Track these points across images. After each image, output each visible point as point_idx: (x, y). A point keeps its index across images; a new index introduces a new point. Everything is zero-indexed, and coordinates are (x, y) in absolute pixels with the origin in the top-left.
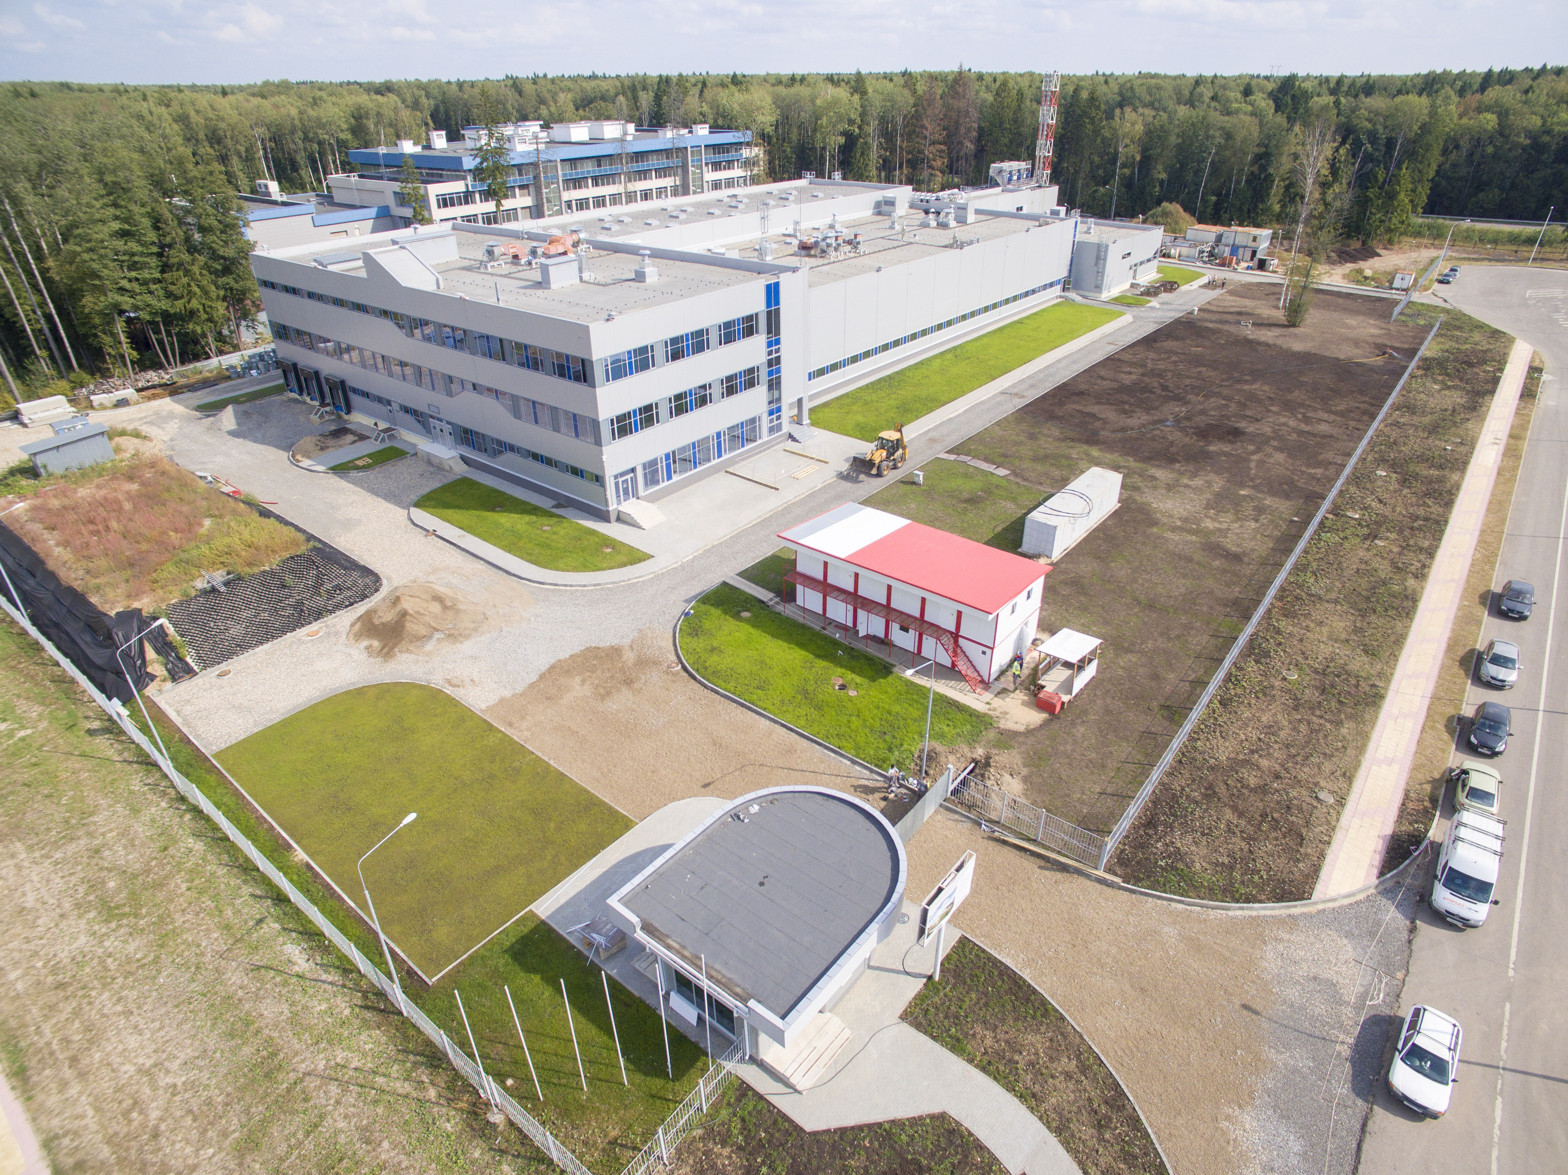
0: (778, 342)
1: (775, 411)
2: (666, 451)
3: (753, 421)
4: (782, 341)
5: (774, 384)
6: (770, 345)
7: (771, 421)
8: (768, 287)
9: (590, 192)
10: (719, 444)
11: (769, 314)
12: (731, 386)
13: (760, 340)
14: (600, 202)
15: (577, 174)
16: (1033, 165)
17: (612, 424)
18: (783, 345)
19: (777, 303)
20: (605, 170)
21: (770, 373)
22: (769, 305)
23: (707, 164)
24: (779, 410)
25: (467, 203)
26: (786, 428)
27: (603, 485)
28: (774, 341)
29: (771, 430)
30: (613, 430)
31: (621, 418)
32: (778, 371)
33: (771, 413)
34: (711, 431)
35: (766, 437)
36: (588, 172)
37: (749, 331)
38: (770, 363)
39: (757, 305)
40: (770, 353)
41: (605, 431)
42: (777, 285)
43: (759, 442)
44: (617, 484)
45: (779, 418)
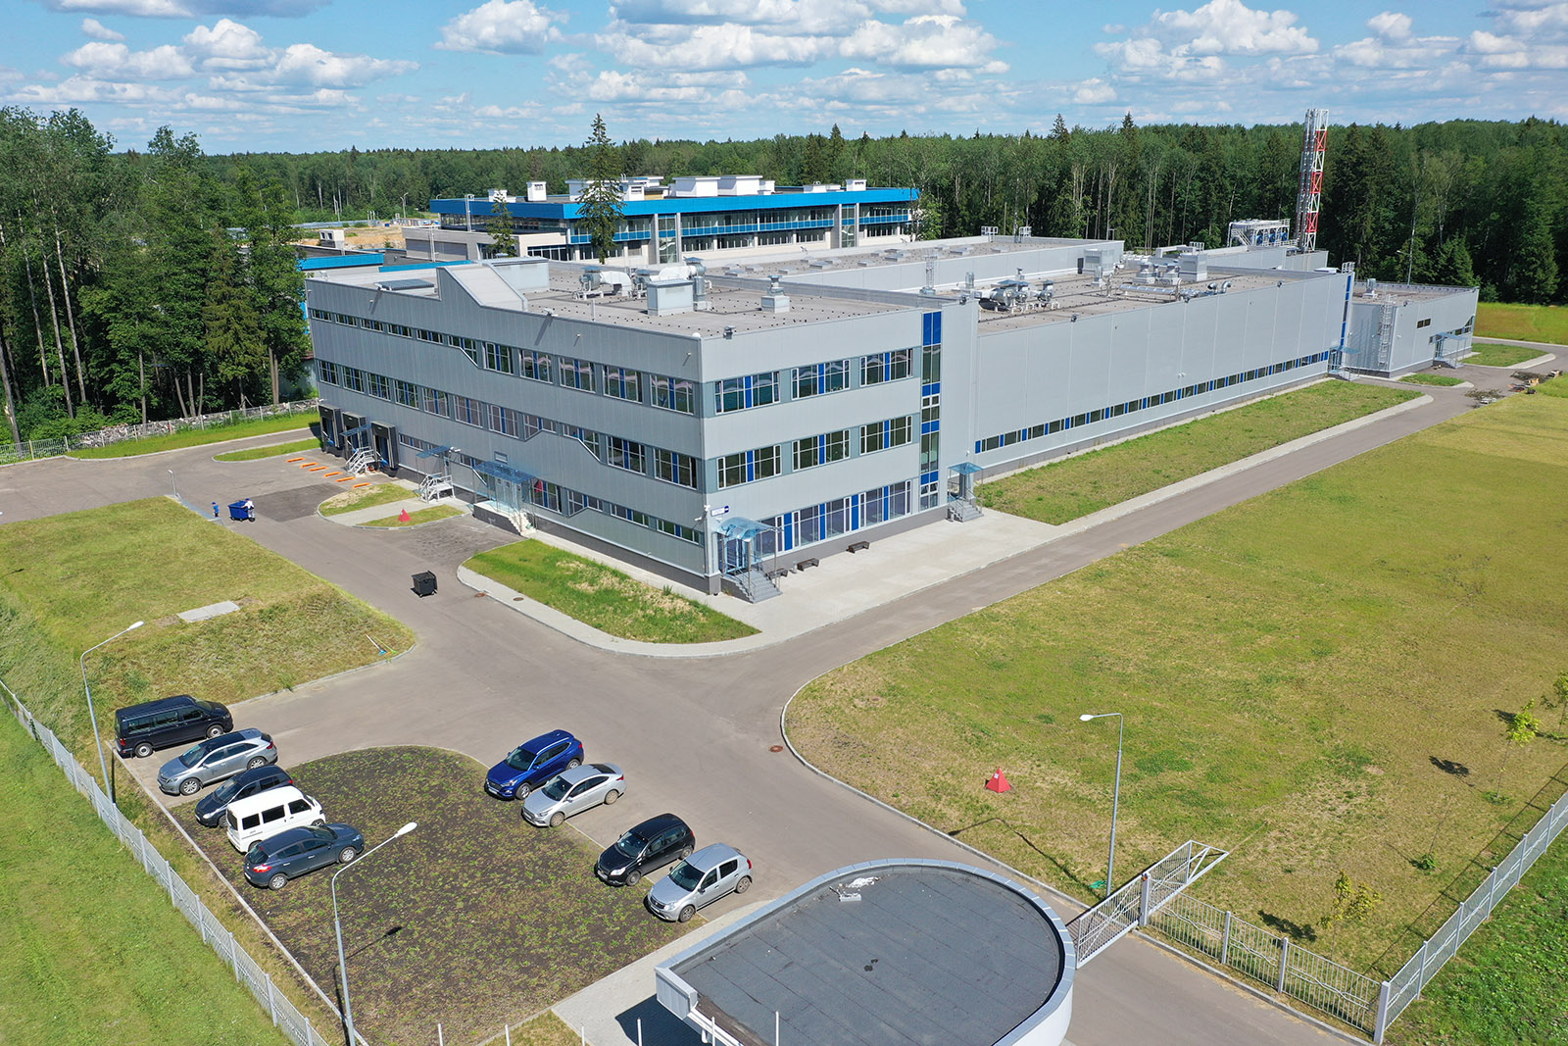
1: (929, 476)
2: (788, 511)
3: (900, 486)
4: (942, 388)
5: (929, 443)
7: (924, 491)
8: (927, 317)
10: (855, 510)
11: (927, 352)
12: (876, 437)
15: (700, 231)
16: (1293, 226)
17: (721, 467)
18: (942, 395)
20: (735, 229)
21: (925, 428)
22: (926, 339)
23: (862, 228)
24: (935, 476)
26: (943, 502)
28: (931, 389)
29: (924, 503)
30: (721, 473)
31: (732, 459)
33: (924, 479)
35: (916, 510)
36: (715, 230)
41: (711, 474)
42: (938, 316)
44: (720, 543)
45: (934, 487)
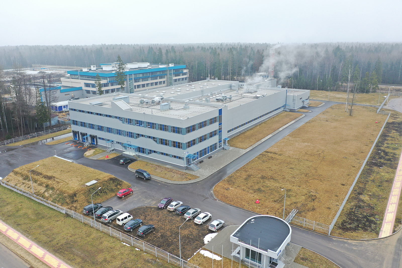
0: (221, 124)
2: (197, 152)
6: (219, 125)
7: (219, 144)
8: (219, 110)
9: (141, 83)
10: (208, 150)
11: (220, 116)
13: (217, 123)
14: (143, 86)
16: (269, 74)
19: (221, 114)
20: (145, 77)
21: (219, 132)
22: (219, 115)
24: (221, 141)
25: (107, 86)
26: (223, 146)
27: (184, 160)
28: (220, 124)
29: (219, 147)
30: (187, 145)
31: (189, 143)
32: (221, 131)
33: (219, 142)
34: (206, 147)
36: (141, 77)
37: (215, 121)
38: (219, 129)
39: (217, 115)
40: (220, 127)
41: (185, 146)
42: (221, 109)
43: (217, 150)
45: (221, 144)
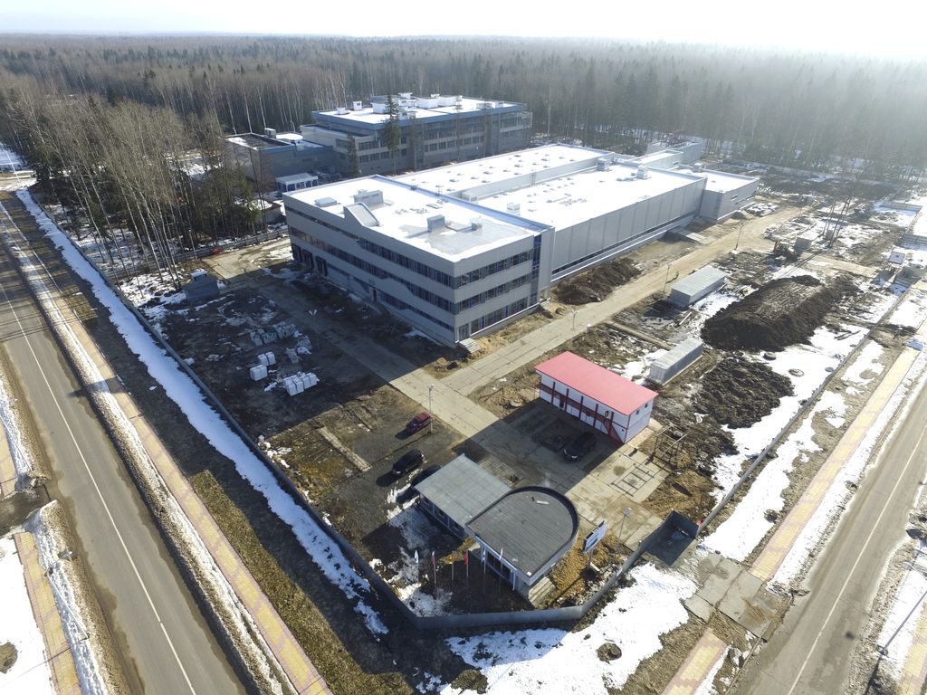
0: (538, 263)
2: (483, 316)
3: (523, 300)
5: (535, 282)
6: (534, 265)
7: (532, 299)
9: (438, 141)
10: (507, 311)
11: (535, 249)
12: (516, 284)
13: (530, 263)
15: (432, 130)
17: (460, 305)
18: (541, 264)
19: (540, 245)
24: (536, 294)
25: (374, 147)
26: (539, 302)
27: (454, 331)
31: (464, 301)
32: (537, 276)
33: (532, 296)
34: (504, 306)
37: (525, 259)
38: (534, 272)
39: (530, 247)
40: (534, 269)
41: (457, 308)
43: (526, 309)
44: (460, 331)
